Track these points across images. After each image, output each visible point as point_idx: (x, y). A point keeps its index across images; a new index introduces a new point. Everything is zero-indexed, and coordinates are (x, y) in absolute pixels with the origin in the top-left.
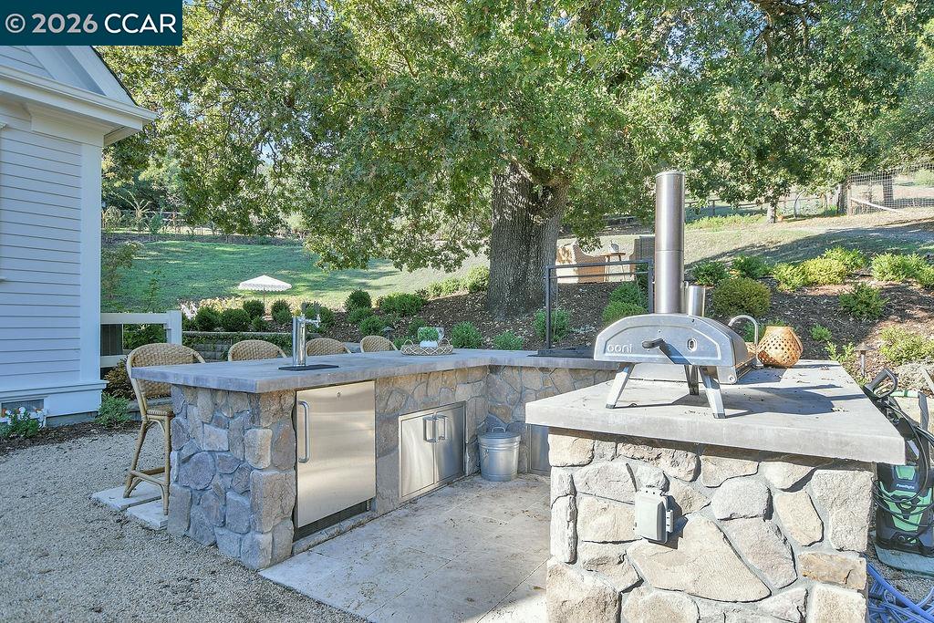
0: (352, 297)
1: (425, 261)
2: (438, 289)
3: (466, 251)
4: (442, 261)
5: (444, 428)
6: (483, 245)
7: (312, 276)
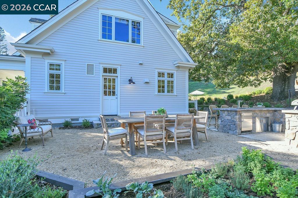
0: (228, 96)
1: (247, 85)
2: (255, 93)
3: (262, 80)
4: (253, 84)
5: (264, 121)
6: (268, 78)
7: (208, 90)
